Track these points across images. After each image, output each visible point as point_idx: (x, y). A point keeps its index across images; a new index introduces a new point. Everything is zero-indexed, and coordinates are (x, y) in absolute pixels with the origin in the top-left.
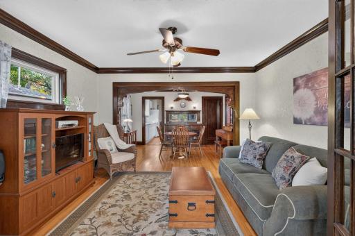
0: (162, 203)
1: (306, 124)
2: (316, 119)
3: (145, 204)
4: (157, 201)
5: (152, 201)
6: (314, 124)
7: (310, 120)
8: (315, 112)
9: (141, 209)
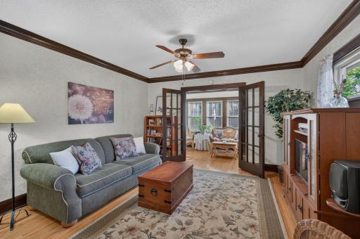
0: (189, 204)
1: (84, 123)
2: (93, 119)
3: (206, 206)
4: (194, 207)
5: (198, 208)
6: (92, 123)
7: (88, 120)
8: (92, 115)
9: (211, 202)
